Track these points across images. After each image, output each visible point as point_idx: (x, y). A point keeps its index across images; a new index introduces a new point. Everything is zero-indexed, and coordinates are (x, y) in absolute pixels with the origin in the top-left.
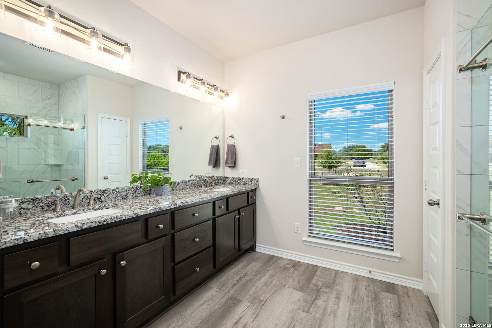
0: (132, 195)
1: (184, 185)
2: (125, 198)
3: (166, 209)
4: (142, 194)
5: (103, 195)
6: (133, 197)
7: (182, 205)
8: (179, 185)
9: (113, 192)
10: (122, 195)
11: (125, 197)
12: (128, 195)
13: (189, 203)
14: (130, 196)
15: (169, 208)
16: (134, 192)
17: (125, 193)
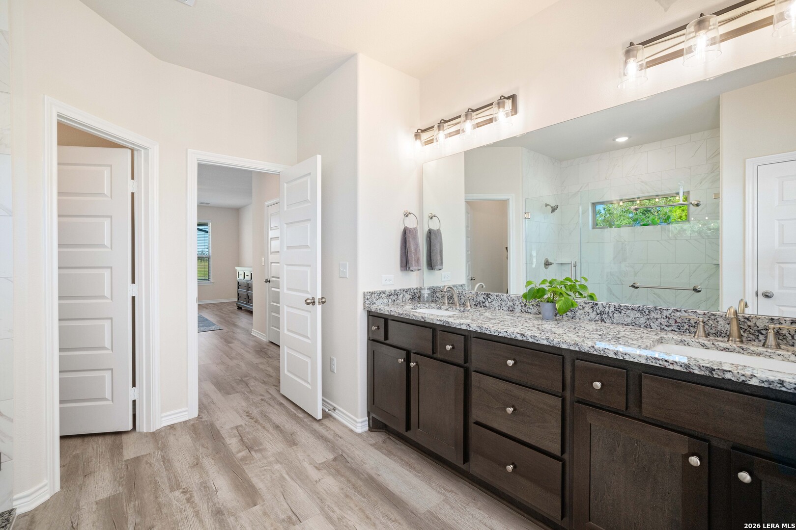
0: (520, 308)
1: (638, 315)
2: (511, 311)
3: (454, 326)
4: (535, 311)
5: (487, 299)
6: (522, 311)
7: (479, 331)
8: (620, 312)
9: (498, 298)
10: (507, 305)
11: (511, 309)
12: (515, 307)
13: (493, 333)
14: (518, 309)
15: (459, 327)
16: (523, 304)
17: (512, 304)
